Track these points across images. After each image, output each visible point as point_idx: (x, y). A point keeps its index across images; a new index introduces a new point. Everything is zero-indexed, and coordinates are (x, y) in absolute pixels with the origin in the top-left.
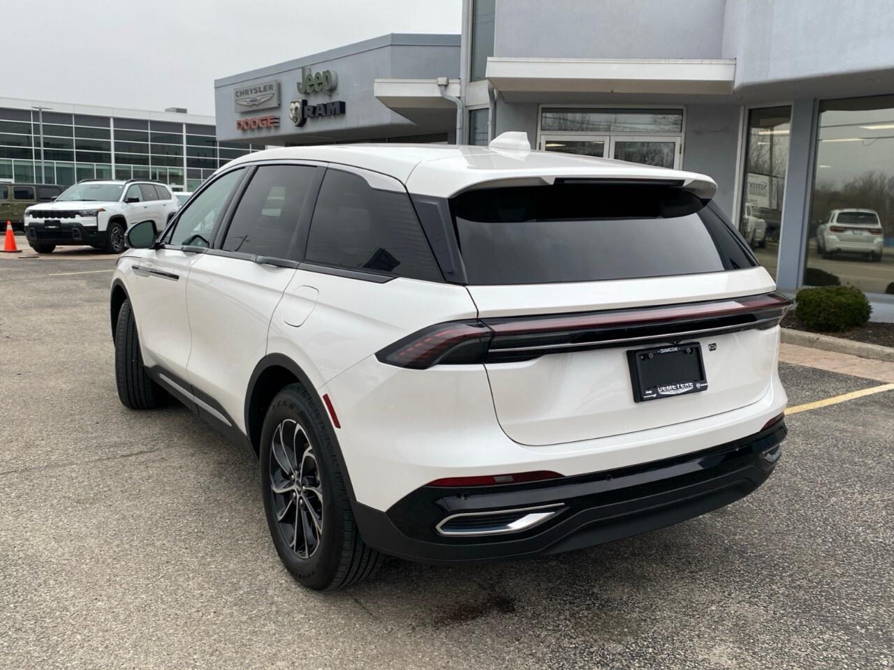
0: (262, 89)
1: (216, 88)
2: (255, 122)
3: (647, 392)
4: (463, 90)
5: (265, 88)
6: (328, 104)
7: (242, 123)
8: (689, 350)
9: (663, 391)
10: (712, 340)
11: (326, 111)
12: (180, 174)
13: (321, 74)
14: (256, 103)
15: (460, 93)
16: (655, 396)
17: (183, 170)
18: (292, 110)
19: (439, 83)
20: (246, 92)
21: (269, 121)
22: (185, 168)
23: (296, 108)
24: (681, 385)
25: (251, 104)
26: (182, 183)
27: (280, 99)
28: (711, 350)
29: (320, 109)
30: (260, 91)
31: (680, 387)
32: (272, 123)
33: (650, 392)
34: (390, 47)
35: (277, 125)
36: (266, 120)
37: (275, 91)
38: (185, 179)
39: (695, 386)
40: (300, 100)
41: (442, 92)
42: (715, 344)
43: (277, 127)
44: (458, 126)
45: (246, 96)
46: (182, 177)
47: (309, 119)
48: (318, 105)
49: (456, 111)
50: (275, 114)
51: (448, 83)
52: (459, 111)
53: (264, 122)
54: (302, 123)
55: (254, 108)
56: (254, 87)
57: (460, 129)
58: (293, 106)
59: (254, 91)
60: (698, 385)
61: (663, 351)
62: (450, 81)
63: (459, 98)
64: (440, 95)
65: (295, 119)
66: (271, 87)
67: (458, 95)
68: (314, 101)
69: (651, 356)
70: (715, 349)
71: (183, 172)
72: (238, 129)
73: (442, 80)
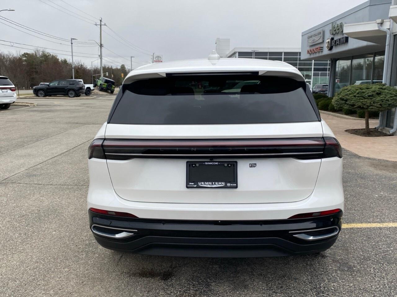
0: (317, 35)
1: (302, 36)
2: (313, 50)
3: (190, 184)
4: (391, 25)
5: (318, 34)
6: (341, 38)
7: (309, 51)
8: (226, 165)
9: (202, 184)
10: (253, 161)
11: (340, 42)
12: (310, 75)
13: (339, 24)
14: (314, 41)
15: (390, 26)
16: (195, 186)
17: (312, 73)
18: (327, 43)
19: (377, 22)
20: (311, 37)
21: (319, 49)
22: (313, 72)
23: (328, 42)
24: (216, 183)
25: (313, 42)
26: (310, 79)
27: (323, 38)
28: (250, 167)
29: (338, 41)
30: (316, 36)
31: (215, 184)
32: (319, 50)
33: (193, 184)
34: (369, 7)
35: (322, 50)
36: (318, 48)
37: (321, 35)
38: (312, 77)
39: (226, 184)
40: (331, 38)
41: (379, 27)
42: (255, 164)
43: (322, 51)
44: (387, 44)
45: (311, 38)
46: (311, 76)
47: (334, 46)
48: (337, 39)
49: (386, 36)
50: (321, 45)
51: (383, 22)
52: (388, 36)
53: (317, 50)
54: (331, 49)
55: (314, 44)
56: (314, 34)
57: (388, 45)
58: (327, 41)
59: (314, 36)
60: (229, 185)
61: (206, 163)
62: (384, 21)
63: (389, 29)
64: (378, 29)
65: (328, 47)
66: (320, 33)
67: (389, 28)
68: (336, 38)
69: (197, 165)
70: (255, 167)
71: (312, 74)
72: (307, 54)
73: (379, 21)
